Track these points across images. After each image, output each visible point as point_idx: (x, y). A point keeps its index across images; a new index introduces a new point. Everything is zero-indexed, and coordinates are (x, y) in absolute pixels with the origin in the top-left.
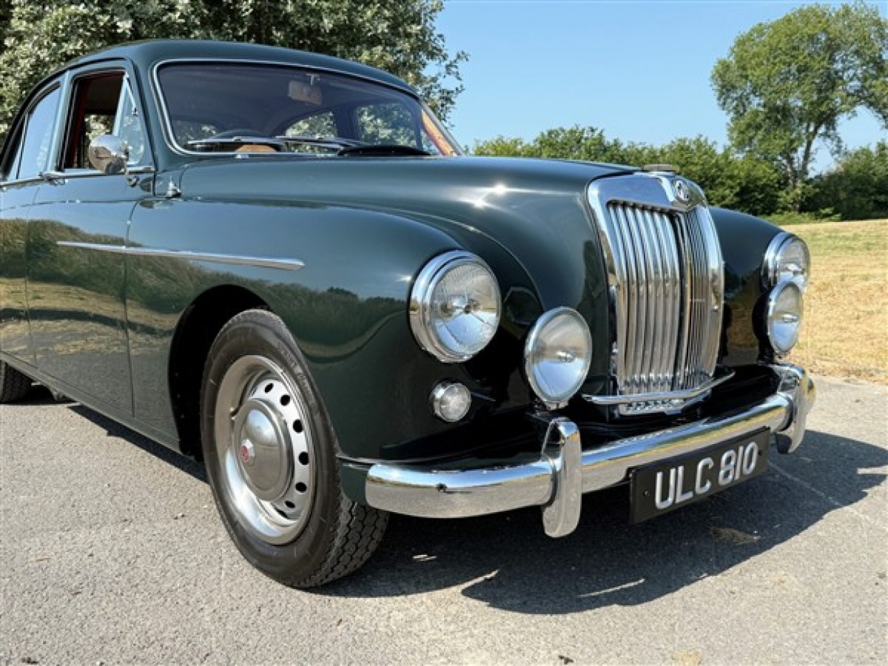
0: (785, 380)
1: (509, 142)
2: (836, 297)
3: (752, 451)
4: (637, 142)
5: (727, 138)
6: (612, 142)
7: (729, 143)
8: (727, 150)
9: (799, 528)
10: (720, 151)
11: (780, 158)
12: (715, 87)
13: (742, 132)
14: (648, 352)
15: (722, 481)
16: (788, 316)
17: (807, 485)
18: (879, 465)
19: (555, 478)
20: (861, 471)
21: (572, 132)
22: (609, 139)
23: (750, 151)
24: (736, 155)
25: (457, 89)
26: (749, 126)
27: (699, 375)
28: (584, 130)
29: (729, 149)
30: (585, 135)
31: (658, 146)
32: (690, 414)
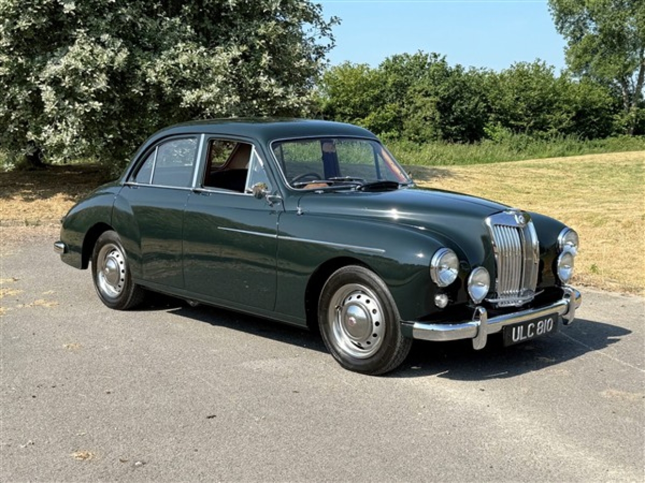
0: (566, 293)
1: (356, 67)
2: (637, 233)
3: (550, 322)
4: (478, 67)
5: (565, 62)
6: (454, 68)
7: (566, 67)
8: (564, 75)
9: (573, 357)
10: (557, 75)
11: (615, 81)
12: (553, 11)
13: (579, 57)
14: (509, 281)
15: (538, 333)
16: (566, 266)
17: (581, 343)
18: (619, 335)
19: (478, 328)
20: (609, 338)
21: (416, 58)
22: (451, 65)
23: (586, 75)
24: (573, 79)
25: (329, 45)
26: (585, 51)
27: (529, 291)
28: (427, 55)
29: (566, 73)
30: (429, 61)
31: (498, 71)
32: (525, 307)
